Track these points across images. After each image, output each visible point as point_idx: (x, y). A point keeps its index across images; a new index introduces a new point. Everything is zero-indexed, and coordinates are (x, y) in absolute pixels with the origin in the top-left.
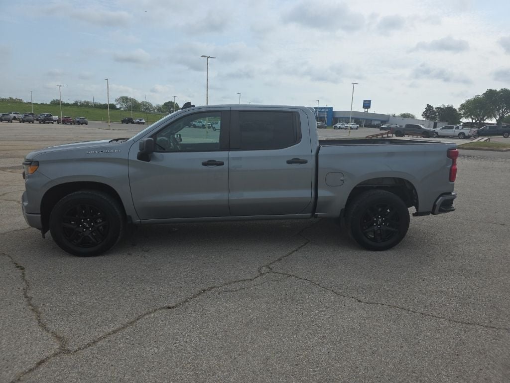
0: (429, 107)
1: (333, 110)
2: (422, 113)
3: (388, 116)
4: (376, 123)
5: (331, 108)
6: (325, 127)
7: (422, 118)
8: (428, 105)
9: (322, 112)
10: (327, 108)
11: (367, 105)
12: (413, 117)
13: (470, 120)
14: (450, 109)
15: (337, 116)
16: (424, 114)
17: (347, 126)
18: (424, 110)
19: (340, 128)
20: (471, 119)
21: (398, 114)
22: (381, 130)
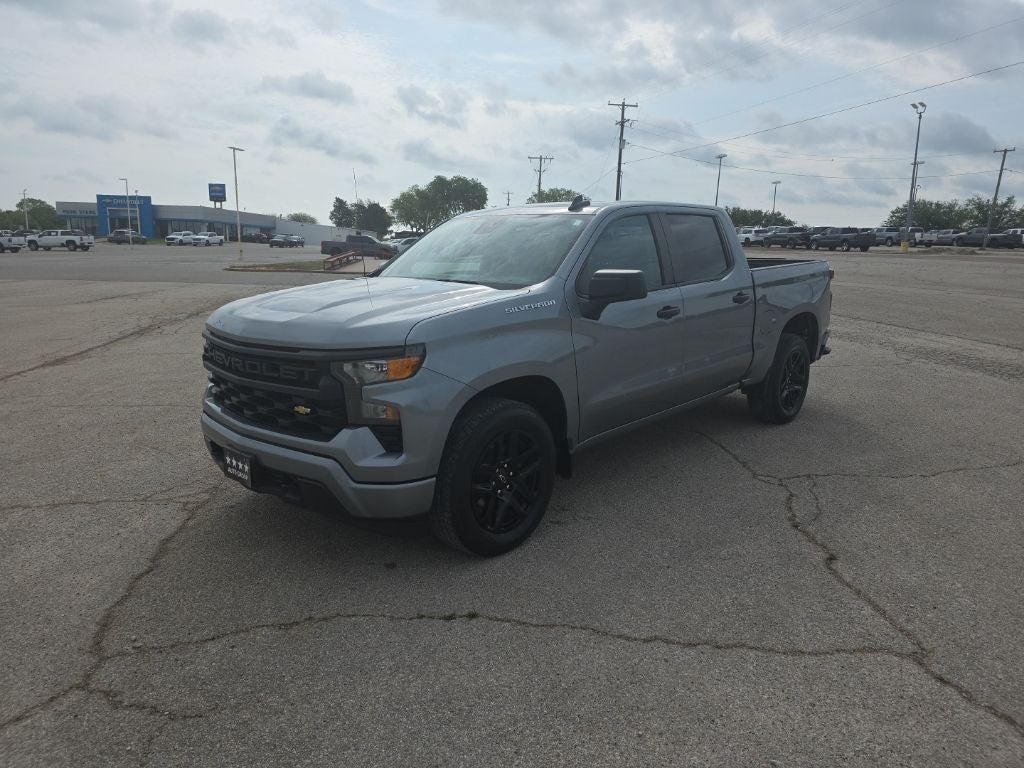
0: (340, 204)
1: (153, 203)
2: (329, 214)
3: (273, 218)
4: (254, 232)
5: (148, 199)
6: (143, 242)
7: (330, 223)
8: (338, 200)
9: (119, 205)
10: (140, 198)
11: (217, 193)
12: (313, 221)
13: (408, 229)
14: (375, 209)
15: (164, 216)
16: (333, 216)
17: (200, 239)
18: (333, 209)
19: (181, 243)
20: (409, 226)
21: (285, 215)
22: (271, 246)
